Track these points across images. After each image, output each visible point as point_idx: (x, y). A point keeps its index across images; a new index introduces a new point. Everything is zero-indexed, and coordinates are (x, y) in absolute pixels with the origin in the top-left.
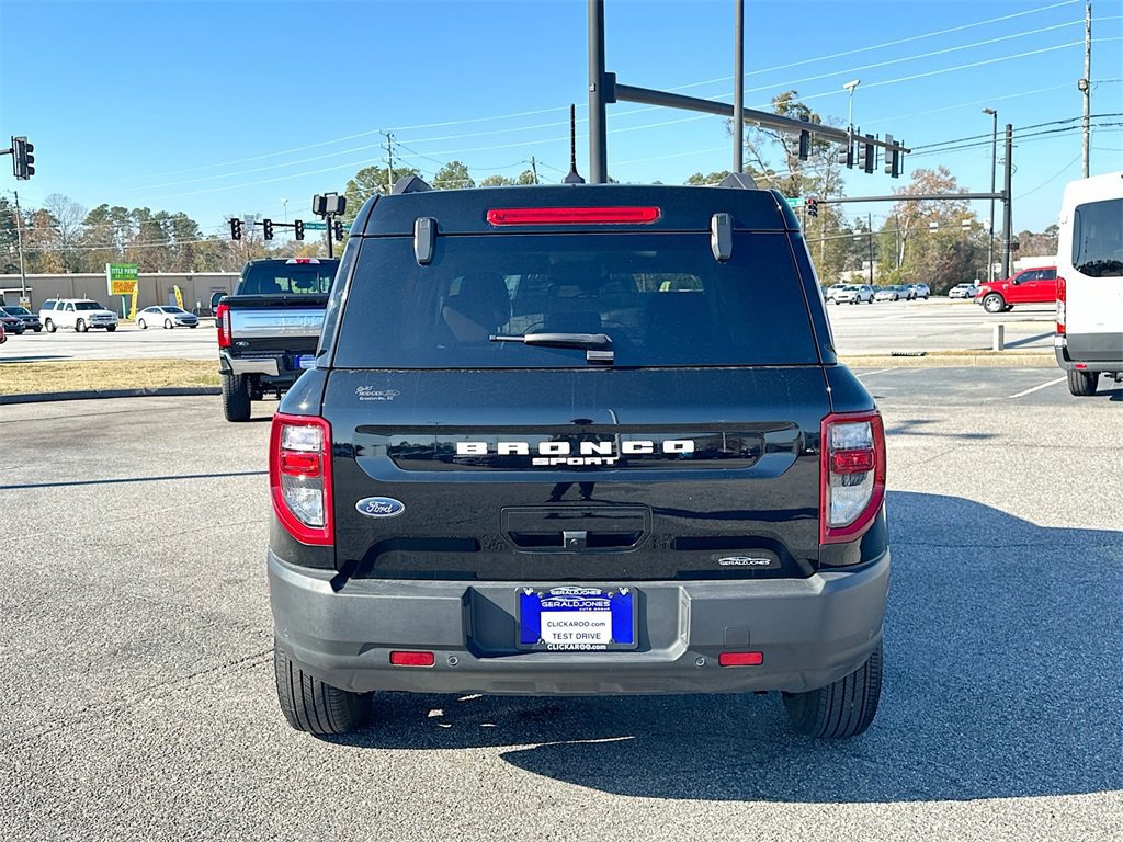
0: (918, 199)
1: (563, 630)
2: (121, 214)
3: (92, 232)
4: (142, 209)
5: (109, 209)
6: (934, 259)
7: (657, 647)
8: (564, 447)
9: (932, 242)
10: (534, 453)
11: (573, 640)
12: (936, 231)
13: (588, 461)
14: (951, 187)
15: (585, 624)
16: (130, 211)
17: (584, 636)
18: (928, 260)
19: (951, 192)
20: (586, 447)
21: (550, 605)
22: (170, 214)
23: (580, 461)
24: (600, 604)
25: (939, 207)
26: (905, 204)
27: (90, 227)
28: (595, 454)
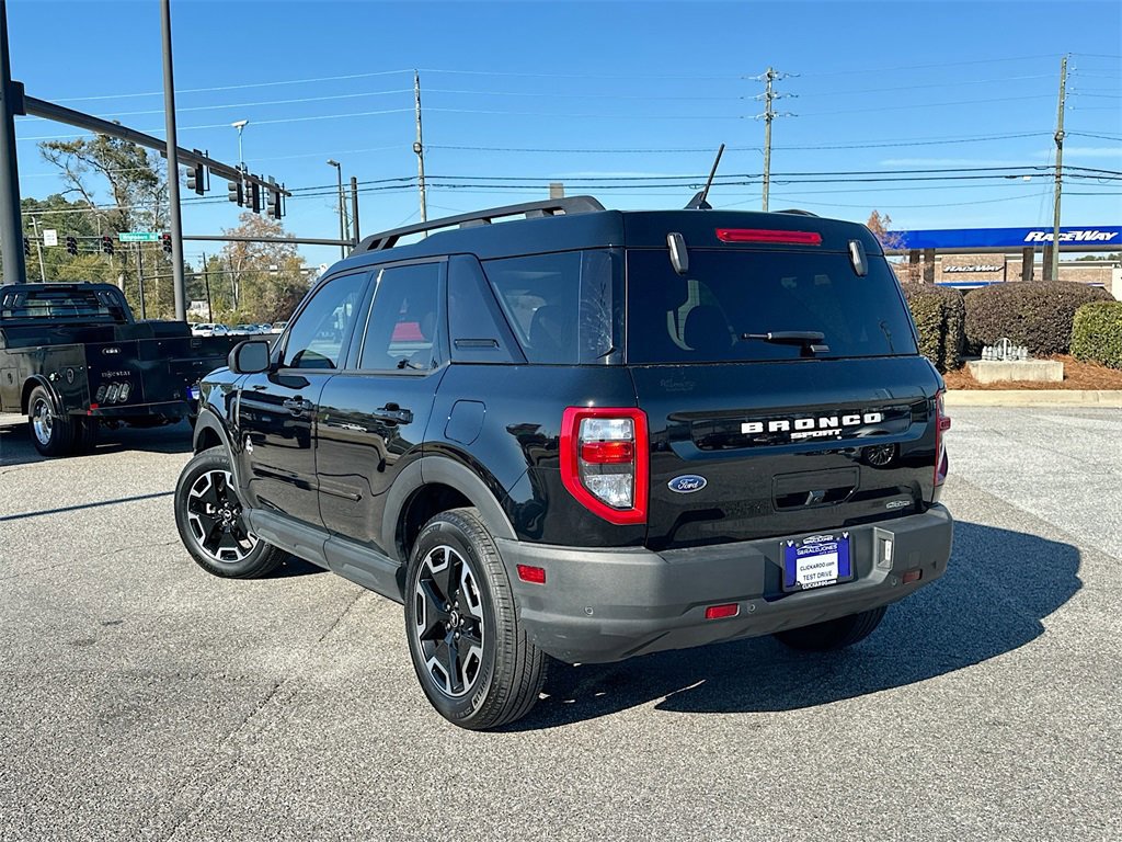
0: (250, 241)
1: (811, 571)
6: (272, 301)
7: (862, 577)
8: (811, 423)
9: (269, 285)
10: (793, 429)
11: (816, 579)
12: (276, 273)
13: (824, 433)
14: (277, 231)
15: (822, 565)
17: (822, 574)
18: (266, 301)
19: (279, 236)
20: (823, 422)
21: (802, 553)
23: (821, 433)
24: (831, 548)
25: (268, 250)
26: (235, 245)
28: (829, 428)
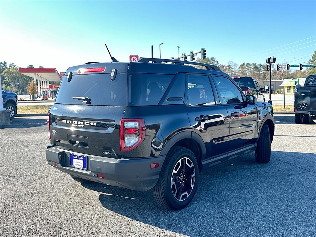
2: (248, 65)
3: (240, 70)
4: (254, 63)
5: (245, 64)
8: (76, 122)
15: (79, 163)
16: (251, 64)
17: (79, 165)
21: (74, 157)
22: (262, 64)
24: (81, 159)
27: (240, 69)
